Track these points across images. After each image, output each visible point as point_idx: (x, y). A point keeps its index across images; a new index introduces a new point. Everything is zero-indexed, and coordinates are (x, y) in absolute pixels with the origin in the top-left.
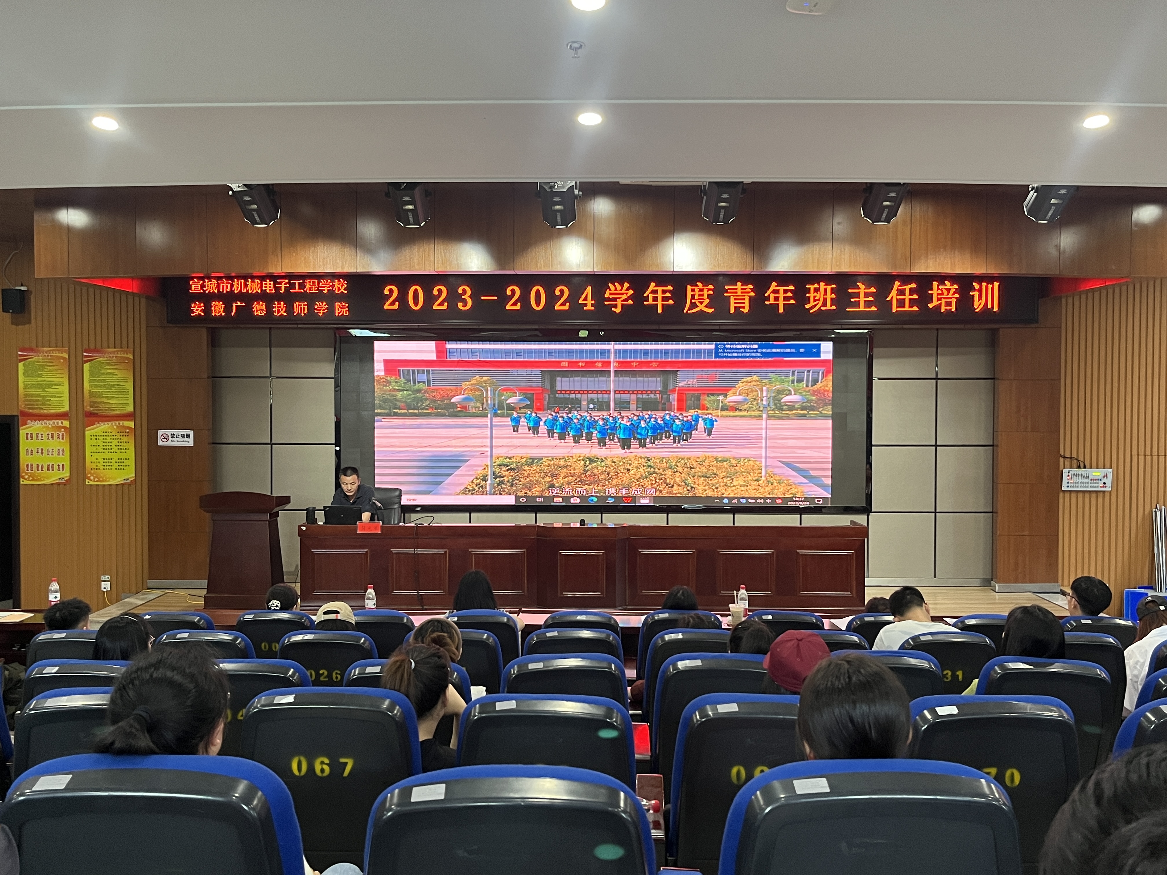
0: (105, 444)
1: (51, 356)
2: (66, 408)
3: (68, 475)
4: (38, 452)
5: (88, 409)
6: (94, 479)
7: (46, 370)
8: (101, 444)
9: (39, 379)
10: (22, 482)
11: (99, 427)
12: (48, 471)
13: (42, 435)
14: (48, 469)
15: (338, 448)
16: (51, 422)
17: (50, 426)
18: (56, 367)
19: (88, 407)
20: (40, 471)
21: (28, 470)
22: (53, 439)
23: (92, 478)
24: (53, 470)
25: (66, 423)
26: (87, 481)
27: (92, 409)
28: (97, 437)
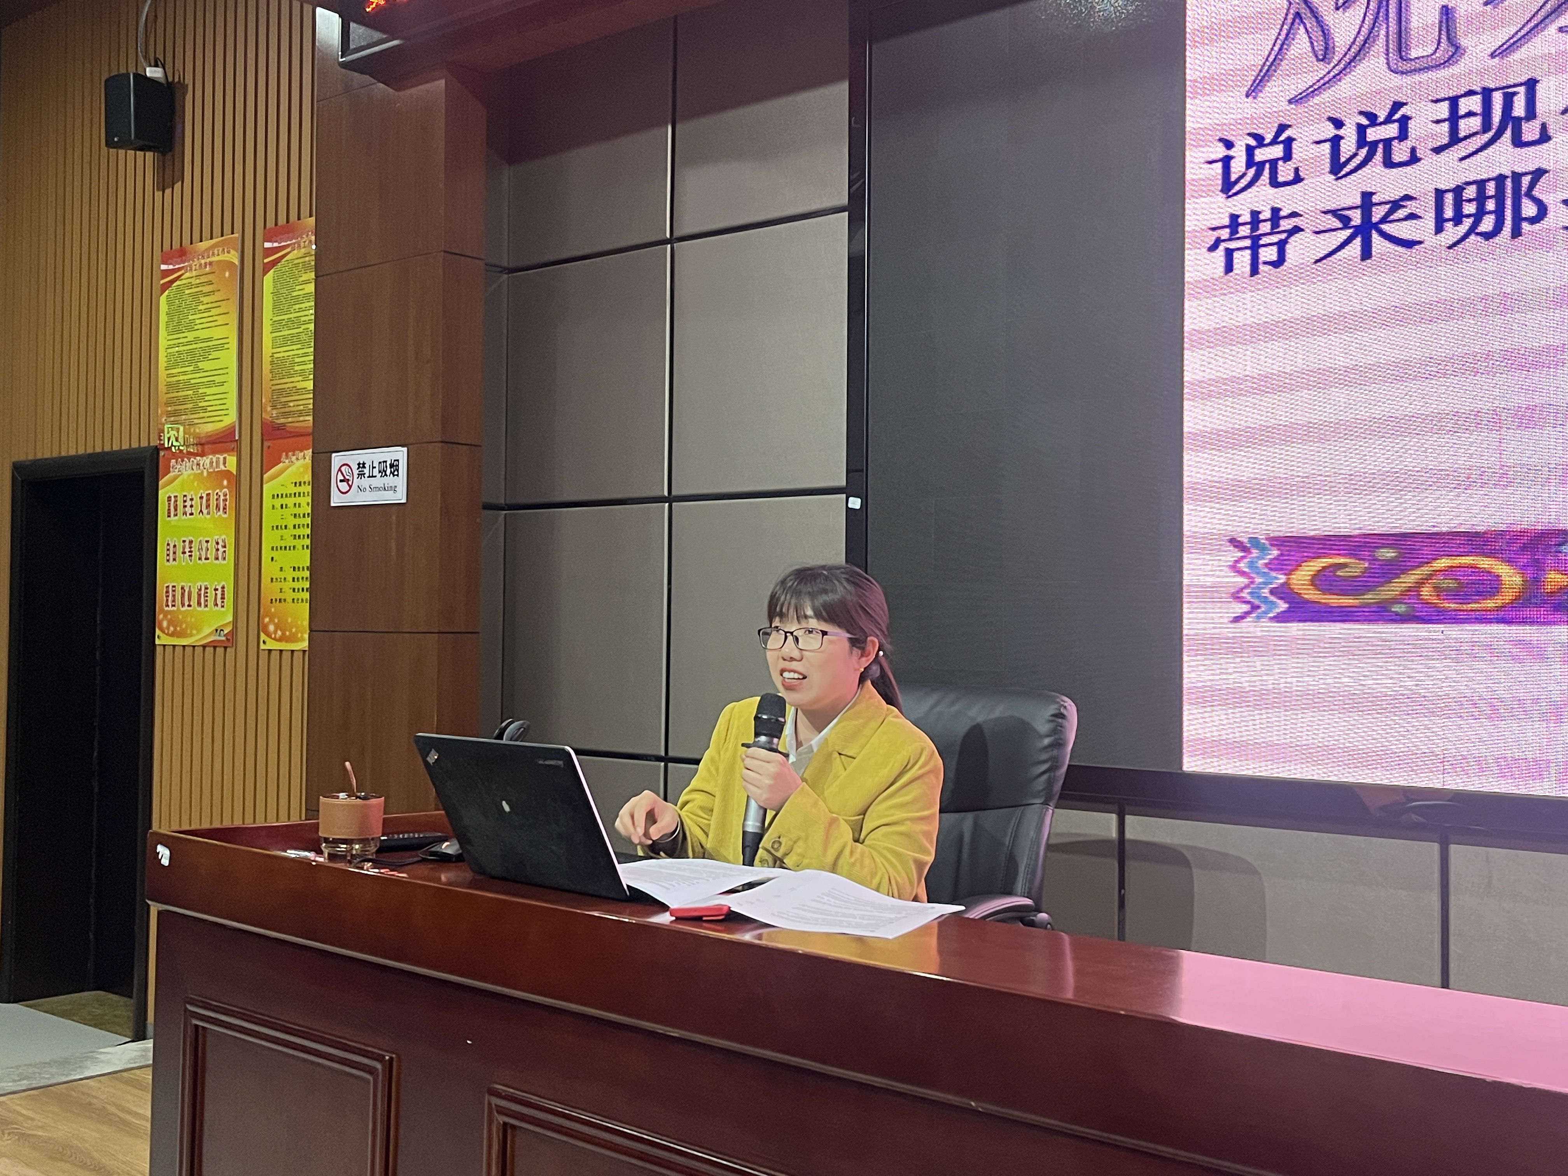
0: (297, 521)
1: (211, 263)
2: (231, 418)
3: (230, 618)
4: (184, 553)
5: (271, 414)
6: (275, 632)
7: (201, 307)
8: (291, 521)
9: (191, 336)
10: (161, 639)
11: (288, 467)
12: (199, 609)
13: (192, 500)
14: (199, 604)
15: (855, 503)
16: (206, 461)
17: (205, 474)
18: (217, 296)
19: (269, 409)
20: (186, 608)
21: (167, 606)
22: (208, 513)
23: (271, 628)
24: (206, 606)
25: (232, 462)
26: (263, 637)
27: (274, 412)
28: (284, 501)
